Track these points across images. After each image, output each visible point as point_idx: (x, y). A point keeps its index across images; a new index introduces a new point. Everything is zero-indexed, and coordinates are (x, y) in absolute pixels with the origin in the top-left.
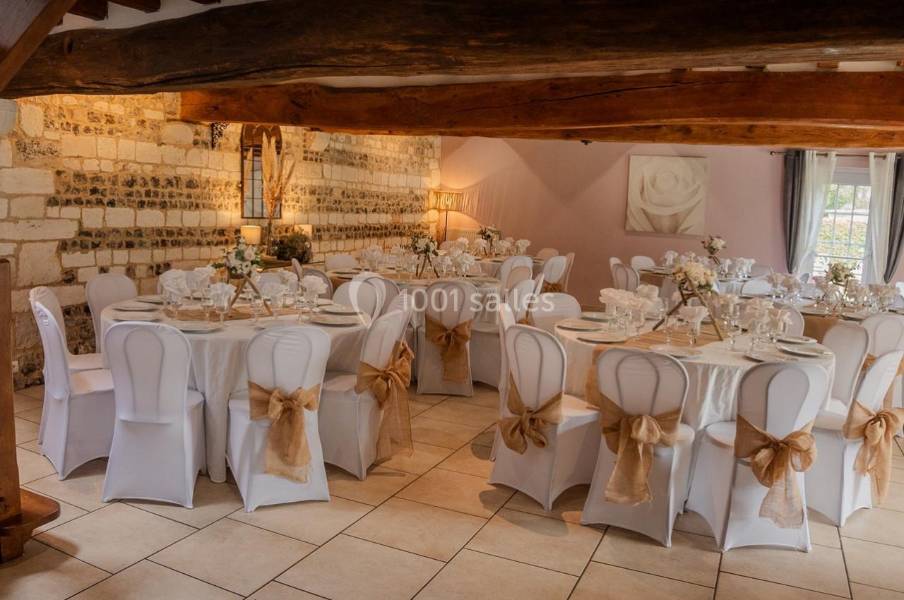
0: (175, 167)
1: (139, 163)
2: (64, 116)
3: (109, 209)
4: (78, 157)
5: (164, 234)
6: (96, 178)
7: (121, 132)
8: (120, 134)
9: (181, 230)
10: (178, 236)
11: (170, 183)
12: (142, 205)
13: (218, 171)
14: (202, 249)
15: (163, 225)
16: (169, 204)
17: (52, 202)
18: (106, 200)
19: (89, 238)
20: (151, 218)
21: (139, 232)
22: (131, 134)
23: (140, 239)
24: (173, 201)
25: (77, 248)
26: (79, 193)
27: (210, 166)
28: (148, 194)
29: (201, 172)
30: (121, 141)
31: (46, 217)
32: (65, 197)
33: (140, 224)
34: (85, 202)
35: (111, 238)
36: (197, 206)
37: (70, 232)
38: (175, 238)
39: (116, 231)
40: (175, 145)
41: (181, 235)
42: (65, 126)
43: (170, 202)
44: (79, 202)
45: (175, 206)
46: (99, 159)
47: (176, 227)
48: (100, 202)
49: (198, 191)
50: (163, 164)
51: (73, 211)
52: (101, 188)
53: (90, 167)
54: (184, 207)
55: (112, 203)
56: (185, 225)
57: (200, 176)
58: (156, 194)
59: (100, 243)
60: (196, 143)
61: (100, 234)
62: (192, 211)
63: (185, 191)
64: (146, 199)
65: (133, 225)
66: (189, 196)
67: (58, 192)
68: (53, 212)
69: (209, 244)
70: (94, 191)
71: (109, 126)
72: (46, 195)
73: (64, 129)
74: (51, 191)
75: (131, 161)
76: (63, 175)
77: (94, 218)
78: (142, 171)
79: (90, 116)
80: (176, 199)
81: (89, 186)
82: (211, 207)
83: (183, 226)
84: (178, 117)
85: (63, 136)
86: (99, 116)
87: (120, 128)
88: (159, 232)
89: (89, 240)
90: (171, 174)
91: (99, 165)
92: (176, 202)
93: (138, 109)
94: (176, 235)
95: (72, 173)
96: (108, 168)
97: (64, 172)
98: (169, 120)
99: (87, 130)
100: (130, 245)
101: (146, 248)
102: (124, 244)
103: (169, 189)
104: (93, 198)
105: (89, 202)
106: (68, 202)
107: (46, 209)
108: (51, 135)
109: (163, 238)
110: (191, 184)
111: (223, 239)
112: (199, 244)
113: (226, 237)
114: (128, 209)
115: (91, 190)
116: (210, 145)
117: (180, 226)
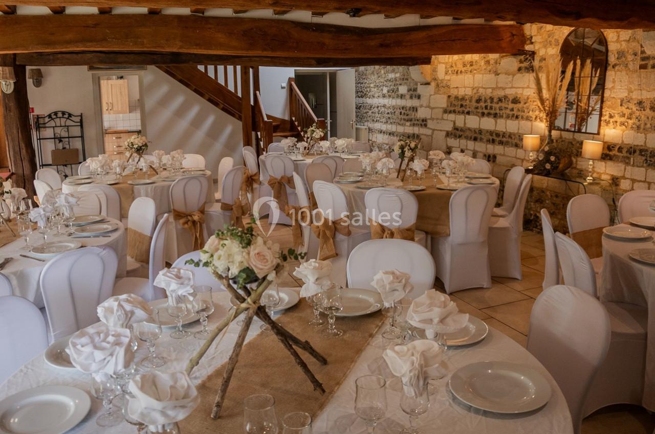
0: (504, 89)
1: (484, 88)
3: (467, 116)
4: (457, 87)
5: (494, 135)
6: (463, 99)
7: (476, 70)
8: (475, 72)
9: (504, 133)
10: (503, 137)
11: (500, 100)
12: (483, 114)
15: (494, 129)
16: (498, 115)
17: (445, 111)
18: (466, 111)
20: (488, 124)
21: (480, 132)
22: (481, 70)
23: (481, 136)
24: (501, 113)
25: (452, 136)
26: (455, 107)
27: (530, 86)
28: (486, 107)
29: (523, 91)
30: (476, 76)
31: (442, 119)
32: (449, 109)
33: (482, 127)
34: (457, 112)
35: (467, 134)
36: (517, 117)
37: (449, 127)
38: (500, 138)
39: (469, 129)
40: (506, 74)
43: (499, 113)
44: (454, 112)
45: (503, 117)
46: (465, 87)
47: (502, 131)
48: (463, 112)
49: (520, 106)
50: (497, 88)
51: (452, 117)
52: (464, 104)
53: (461, 92)
54: (508, 117)
55: (468, 113)
57: (522, 94)
58: (491, 108)
59: (461, 135)
60: (520, 70)
61: (462, 130)
62: (514, 121)
63: (511, 106)
64: (486, 111)
65: (478, 127)
66: (512, 110)
67: (448, 106)
68: (445, 116)
70: (462, 106)
71: (470, 68)
72: (443, 108)
73: (452, 73)
74: (445, 105)
75: (480, 87)
76: (450, 98)
77: (460, 120)
78: (485, 93)
80: (504, 111)
81: (460, 103)
82: (528, 119)
83: (506, 131)
85: (451, 77)
86: (467, 63)
87: (476, 68)
88: (491, 133)
89: (458, 133)
90: (501, 93)
91: (465, 91)
92: (503, 113)
94: (501, 136)
95: (454, 96)
96: (469, 92)
97: (451, 96)
98: (503, 56)
99: (461, 72)
100: (475, 139)
101: (483, 142)
102: (473, 138)
103: (500, 104)
104: (461, 110)
105: (459, 112)
106: (450, 112)
107: (443, 115)
108: (447, 77)
109: (493, 138)
110: (516, 101)
114: (476, 117)
115: (460, 105)
116: (531, 69)
117: (504, 130)
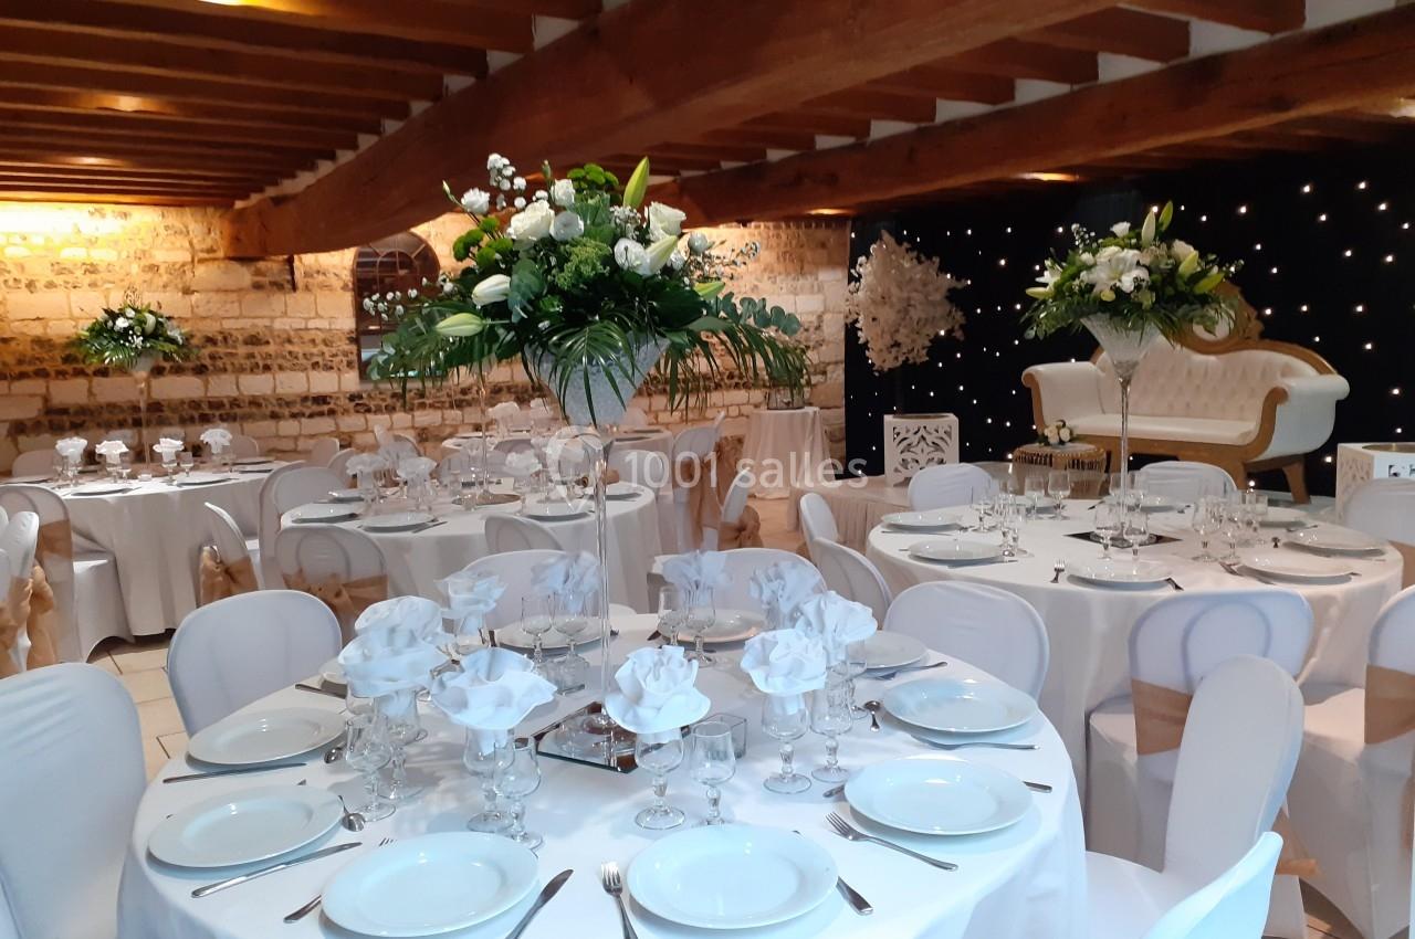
0: (218, 320)
2: (9, 272)
3: (97, 380)
4: (38, 319)
5: (205, 406)
6: (71, 344)
7: (113, 283)
8: (110, 287)
9: (235, 399)
10: (231, 408)
11: (211, 340)
12: (159, 372)
13: (307, 319)
14: (282, 423)
15: (203, 395)
16: (211, 368)
18: (90, 370)
19: (65, 418)
20: (178, 388)
21: (155, 407)
23: (160, 414)
24: (219, 363)
25: (43, 429)
26: (41, 362)
27: (290, 314)
29: (272, 322)
30: (114, 294)
32: (17, 370)
33: (159, 397)
34: (53, 373)
35: (106, 416)
36: (267, 368)
37: (30, 411)
38: (226, 410)
40: (217, 292)
41: (239, 406)
42: (11, 283)
43: (213, 365)
44: (42, 374)
45: (225, 370)
46: (74, 319)
47: (228, 397)
48: (80, 373)
49: (269, 348)
50: (196, 317)
51: (37, 386)
53: (61, 330)
54: (241, 370)
55: (101, 373)
56: (245, 393)
57: (270, 328)
59: (84, 422)
60: (257, 286)
61: (84, 411)
62: (257, 374)
63: (242, 350)
65: (144, 399)
66: (251, 356)
69: (294, 416)
70: (69, 359)
71: (89, 278)
73: (10, 287)
76: (13, 344)
79: (56, 267)
80: (225, 360)
81: (60, 354)
83: (241, 394)
84: (221, 254)
85: (8, 296)
86: (71, 267)
87: (110, 278)
88: (195, 404)
90: (211, 328)
91: (75, 327)
92: (224, 364)
93: (144, 252)
94: (228, 406)
95: (29, 339)
97: (12, 339)
98: (202, 261)
99: (50, 285)
100: (140, 423)
101: (173, 424)
102: (130, 421)
103: (210, 349)
104: (68, 368)
105: (60, 373)
106: (22, 376)
109: (204, 412)
110: (253, 340)
111: (325, 408)
112: (275, 416)
113: (332, 406)
115: (62, 358)
116: (288, 286)
117: (235, 394)
